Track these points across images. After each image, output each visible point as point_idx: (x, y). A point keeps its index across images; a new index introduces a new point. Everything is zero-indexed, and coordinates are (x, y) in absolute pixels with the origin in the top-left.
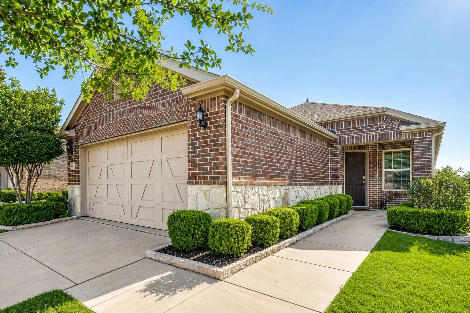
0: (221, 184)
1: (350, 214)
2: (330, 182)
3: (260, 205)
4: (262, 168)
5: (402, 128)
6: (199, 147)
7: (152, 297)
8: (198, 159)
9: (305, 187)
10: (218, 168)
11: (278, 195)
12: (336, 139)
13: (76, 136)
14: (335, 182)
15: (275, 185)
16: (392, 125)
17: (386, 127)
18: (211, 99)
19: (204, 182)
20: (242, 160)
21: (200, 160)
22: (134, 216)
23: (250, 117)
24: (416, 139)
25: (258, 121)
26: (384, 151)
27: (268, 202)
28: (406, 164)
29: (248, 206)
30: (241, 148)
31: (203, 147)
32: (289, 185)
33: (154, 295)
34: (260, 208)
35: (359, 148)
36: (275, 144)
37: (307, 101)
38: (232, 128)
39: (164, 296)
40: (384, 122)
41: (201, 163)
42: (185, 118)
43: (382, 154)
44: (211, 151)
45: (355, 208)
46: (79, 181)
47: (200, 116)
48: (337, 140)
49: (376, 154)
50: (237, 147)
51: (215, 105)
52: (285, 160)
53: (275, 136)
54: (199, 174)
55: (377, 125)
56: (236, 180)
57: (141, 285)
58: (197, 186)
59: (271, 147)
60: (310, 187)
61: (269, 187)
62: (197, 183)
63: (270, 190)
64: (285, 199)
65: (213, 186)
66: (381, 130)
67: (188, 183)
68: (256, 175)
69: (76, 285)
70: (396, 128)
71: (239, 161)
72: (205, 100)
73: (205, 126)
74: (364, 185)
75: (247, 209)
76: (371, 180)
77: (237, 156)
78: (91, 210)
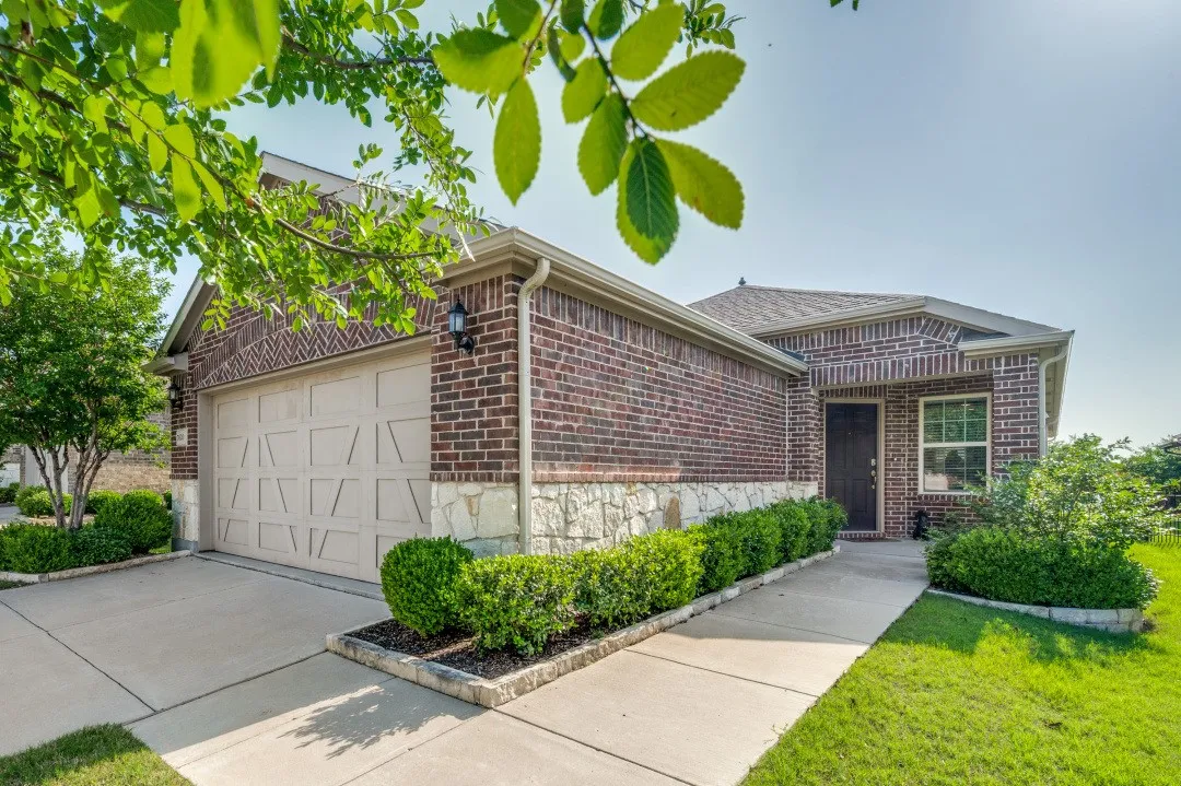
0: (506, 481)
1: (837, 549)
2: (790, 473)
3: (607, 529)
4: (612, 442)
5: (963, 346)
6: (456, 396)
7: (322, 747)
8: (453, 422)
9: (724, 487)
10: (498, 444)
11: (652, 505)
12: (803, 373)
13: (190, 368)
14: (800, 473)
15: (646, 483)
16: (942, 338)
17: (926, 342)
18: (484, 283)
19: (467, 476)
20: (561, 423)
21: (459, 426)
22: (316, 551)
23: (581, 323)
24: (999, 372)
25: (602, 334)
26: (922, 401)
27: (626, 523)
28: (977, 432)
29: (576, 531)
30: (557, 396)
31: (466, 395)
32: (681, 480)
33: (327, 741)
34: (605, 536)
35: (861, 393)
36: (645, 387)
37: (742, 282)
38: (533, 351)
39: (349, 746)
40: (922, 332)
41: (461, 431)
42: (426, 328)
43: (917, 406)
44: (483, 403)
45: (851, 535)
46: (196, 471)
47: (457, 323)
48: (807, 374)
49: (903, 407)
50: (547, 395)
51: (492, 297)
52: (671, 424)
53: (647, 368)
54: (456, 456)
55: (904, 339)
56: (544, 472)
57: (303, 715)
58: (452, 485)
59: (634, 393)
60: (738, 485)
61: (630, 487)
62: (453, 478)
63: (631, 494)
64: (672, 516)
65: (488, 485)
66: (913, 350)
67: (432, 479)
68: (596, 459)
69: (155, 712)
70: (950, 346)
71: (550, 426)
72: (470, 287)
73: (469, 347)
74: (873, 481)
75: (573, 539)
76: (891, 470)
77: (546, 415)
78: (222, 537)
